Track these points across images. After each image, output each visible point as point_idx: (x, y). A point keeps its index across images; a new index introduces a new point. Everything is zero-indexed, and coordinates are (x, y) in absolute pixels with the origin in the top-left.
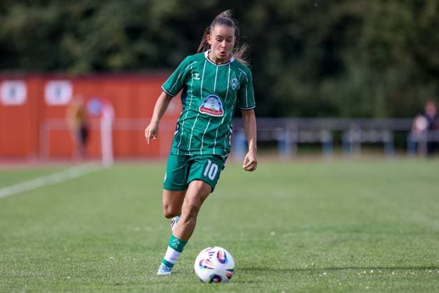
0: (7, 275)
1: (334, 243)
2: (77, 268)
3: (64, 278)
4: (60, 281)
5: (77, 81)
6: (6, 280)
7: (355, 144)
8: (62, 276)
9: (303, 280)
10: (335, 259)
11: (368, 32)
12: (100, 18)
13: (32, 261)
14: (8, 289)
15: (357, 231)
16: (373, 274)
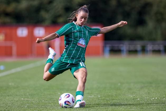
0: (20, 100)
1: (142, 88)
2: (46, 97)
3: (41, 101)
4: (40, 102)
5: (46, 28)
6: (20, 102)
7: (150, 51)
8: (41, 100)
9: (131, 102)
10: (142, 94)
11: (155, 9)
12: (55, 4)
13: (29, 95)
14: (21, 105)
15: (151, 83)
16: (157, 99)
